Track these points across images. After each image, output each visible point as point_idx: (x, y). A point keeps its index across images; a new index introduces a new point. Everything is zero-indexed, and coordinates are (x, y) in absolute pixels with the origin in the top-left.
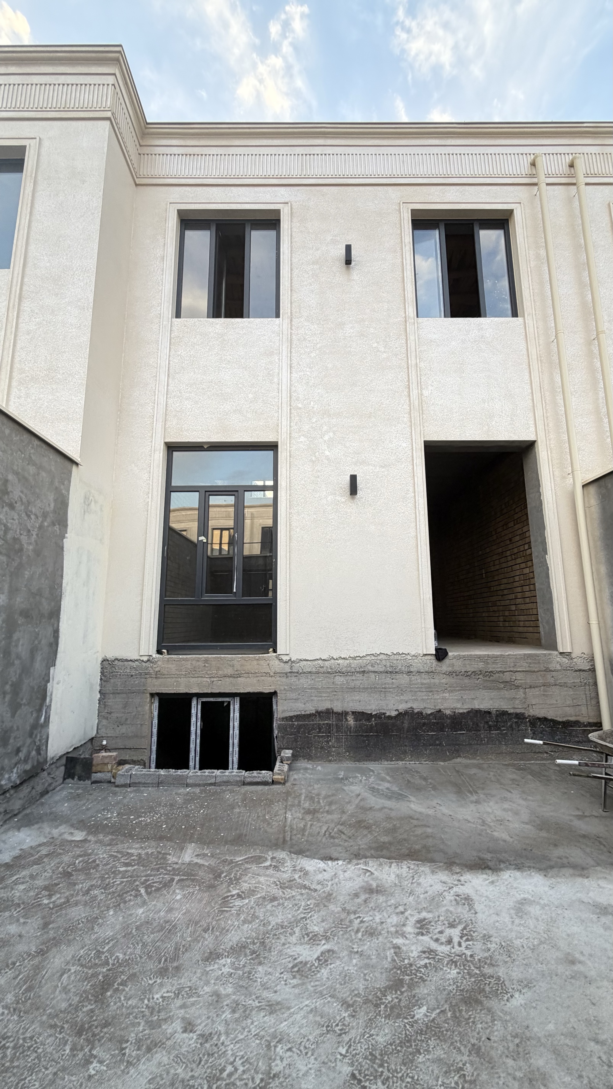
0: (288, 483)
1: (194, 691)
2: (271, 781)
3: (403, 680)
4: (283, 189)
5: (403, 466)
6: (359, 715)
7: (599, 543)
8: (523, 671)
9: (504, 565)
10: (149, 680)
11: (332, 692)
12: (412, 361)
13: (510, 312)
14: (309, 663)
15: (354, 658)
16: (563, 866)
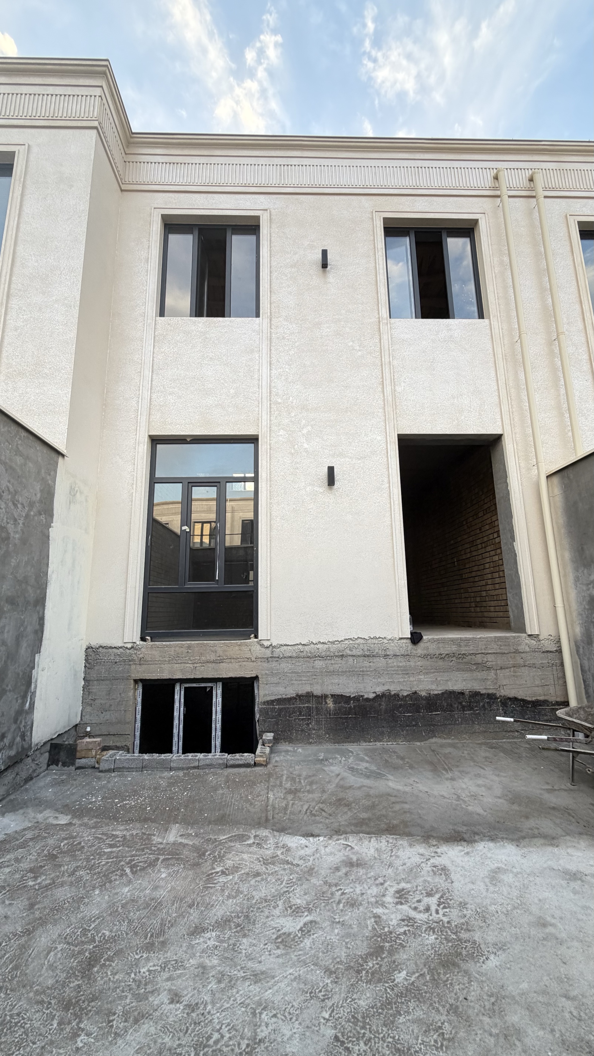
0: (268, 474)
1: (177, 677)
2: (253, 763)
3: (381, 663)
4: (262, 197)
5: (378, 458)
6: (338, 698)
7: (563, 531)
8: (494, 653)
9: (474, 553)
10: (133, 667)
11: (312, 675)
12: (386, 359)
13: (476, 314)
14: (289, 648)
15: (333, 643)
16: (534, 836)
